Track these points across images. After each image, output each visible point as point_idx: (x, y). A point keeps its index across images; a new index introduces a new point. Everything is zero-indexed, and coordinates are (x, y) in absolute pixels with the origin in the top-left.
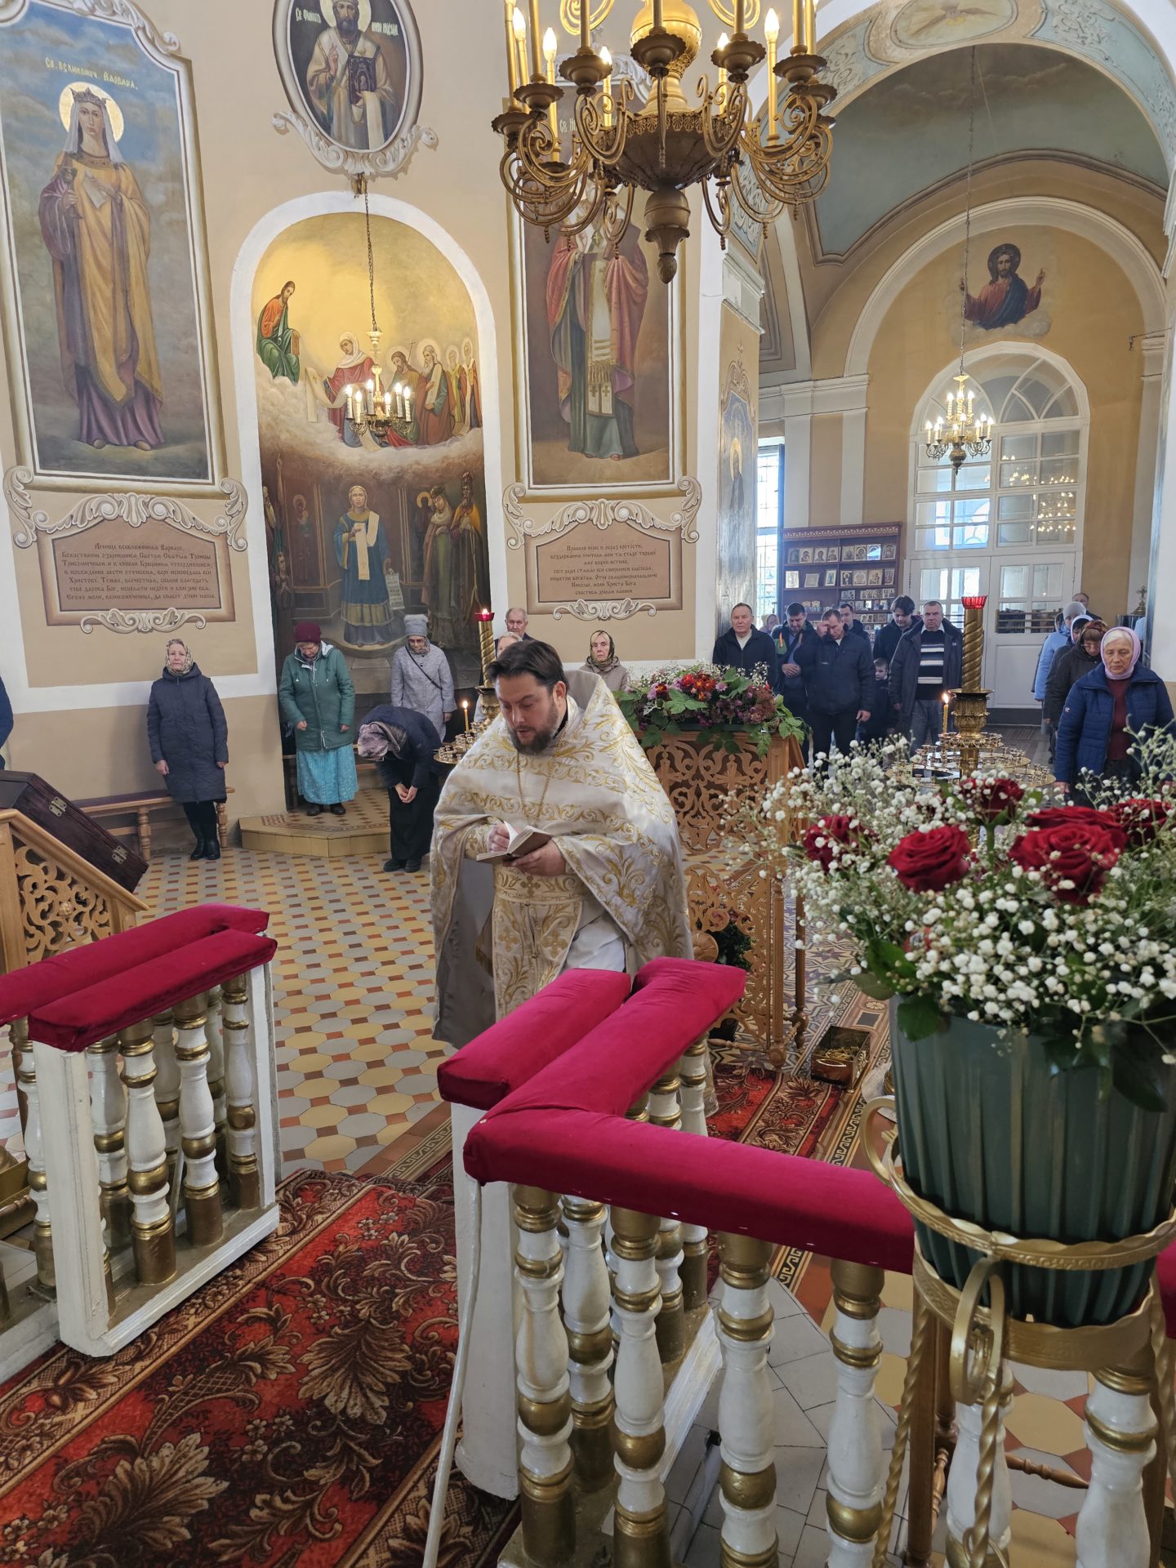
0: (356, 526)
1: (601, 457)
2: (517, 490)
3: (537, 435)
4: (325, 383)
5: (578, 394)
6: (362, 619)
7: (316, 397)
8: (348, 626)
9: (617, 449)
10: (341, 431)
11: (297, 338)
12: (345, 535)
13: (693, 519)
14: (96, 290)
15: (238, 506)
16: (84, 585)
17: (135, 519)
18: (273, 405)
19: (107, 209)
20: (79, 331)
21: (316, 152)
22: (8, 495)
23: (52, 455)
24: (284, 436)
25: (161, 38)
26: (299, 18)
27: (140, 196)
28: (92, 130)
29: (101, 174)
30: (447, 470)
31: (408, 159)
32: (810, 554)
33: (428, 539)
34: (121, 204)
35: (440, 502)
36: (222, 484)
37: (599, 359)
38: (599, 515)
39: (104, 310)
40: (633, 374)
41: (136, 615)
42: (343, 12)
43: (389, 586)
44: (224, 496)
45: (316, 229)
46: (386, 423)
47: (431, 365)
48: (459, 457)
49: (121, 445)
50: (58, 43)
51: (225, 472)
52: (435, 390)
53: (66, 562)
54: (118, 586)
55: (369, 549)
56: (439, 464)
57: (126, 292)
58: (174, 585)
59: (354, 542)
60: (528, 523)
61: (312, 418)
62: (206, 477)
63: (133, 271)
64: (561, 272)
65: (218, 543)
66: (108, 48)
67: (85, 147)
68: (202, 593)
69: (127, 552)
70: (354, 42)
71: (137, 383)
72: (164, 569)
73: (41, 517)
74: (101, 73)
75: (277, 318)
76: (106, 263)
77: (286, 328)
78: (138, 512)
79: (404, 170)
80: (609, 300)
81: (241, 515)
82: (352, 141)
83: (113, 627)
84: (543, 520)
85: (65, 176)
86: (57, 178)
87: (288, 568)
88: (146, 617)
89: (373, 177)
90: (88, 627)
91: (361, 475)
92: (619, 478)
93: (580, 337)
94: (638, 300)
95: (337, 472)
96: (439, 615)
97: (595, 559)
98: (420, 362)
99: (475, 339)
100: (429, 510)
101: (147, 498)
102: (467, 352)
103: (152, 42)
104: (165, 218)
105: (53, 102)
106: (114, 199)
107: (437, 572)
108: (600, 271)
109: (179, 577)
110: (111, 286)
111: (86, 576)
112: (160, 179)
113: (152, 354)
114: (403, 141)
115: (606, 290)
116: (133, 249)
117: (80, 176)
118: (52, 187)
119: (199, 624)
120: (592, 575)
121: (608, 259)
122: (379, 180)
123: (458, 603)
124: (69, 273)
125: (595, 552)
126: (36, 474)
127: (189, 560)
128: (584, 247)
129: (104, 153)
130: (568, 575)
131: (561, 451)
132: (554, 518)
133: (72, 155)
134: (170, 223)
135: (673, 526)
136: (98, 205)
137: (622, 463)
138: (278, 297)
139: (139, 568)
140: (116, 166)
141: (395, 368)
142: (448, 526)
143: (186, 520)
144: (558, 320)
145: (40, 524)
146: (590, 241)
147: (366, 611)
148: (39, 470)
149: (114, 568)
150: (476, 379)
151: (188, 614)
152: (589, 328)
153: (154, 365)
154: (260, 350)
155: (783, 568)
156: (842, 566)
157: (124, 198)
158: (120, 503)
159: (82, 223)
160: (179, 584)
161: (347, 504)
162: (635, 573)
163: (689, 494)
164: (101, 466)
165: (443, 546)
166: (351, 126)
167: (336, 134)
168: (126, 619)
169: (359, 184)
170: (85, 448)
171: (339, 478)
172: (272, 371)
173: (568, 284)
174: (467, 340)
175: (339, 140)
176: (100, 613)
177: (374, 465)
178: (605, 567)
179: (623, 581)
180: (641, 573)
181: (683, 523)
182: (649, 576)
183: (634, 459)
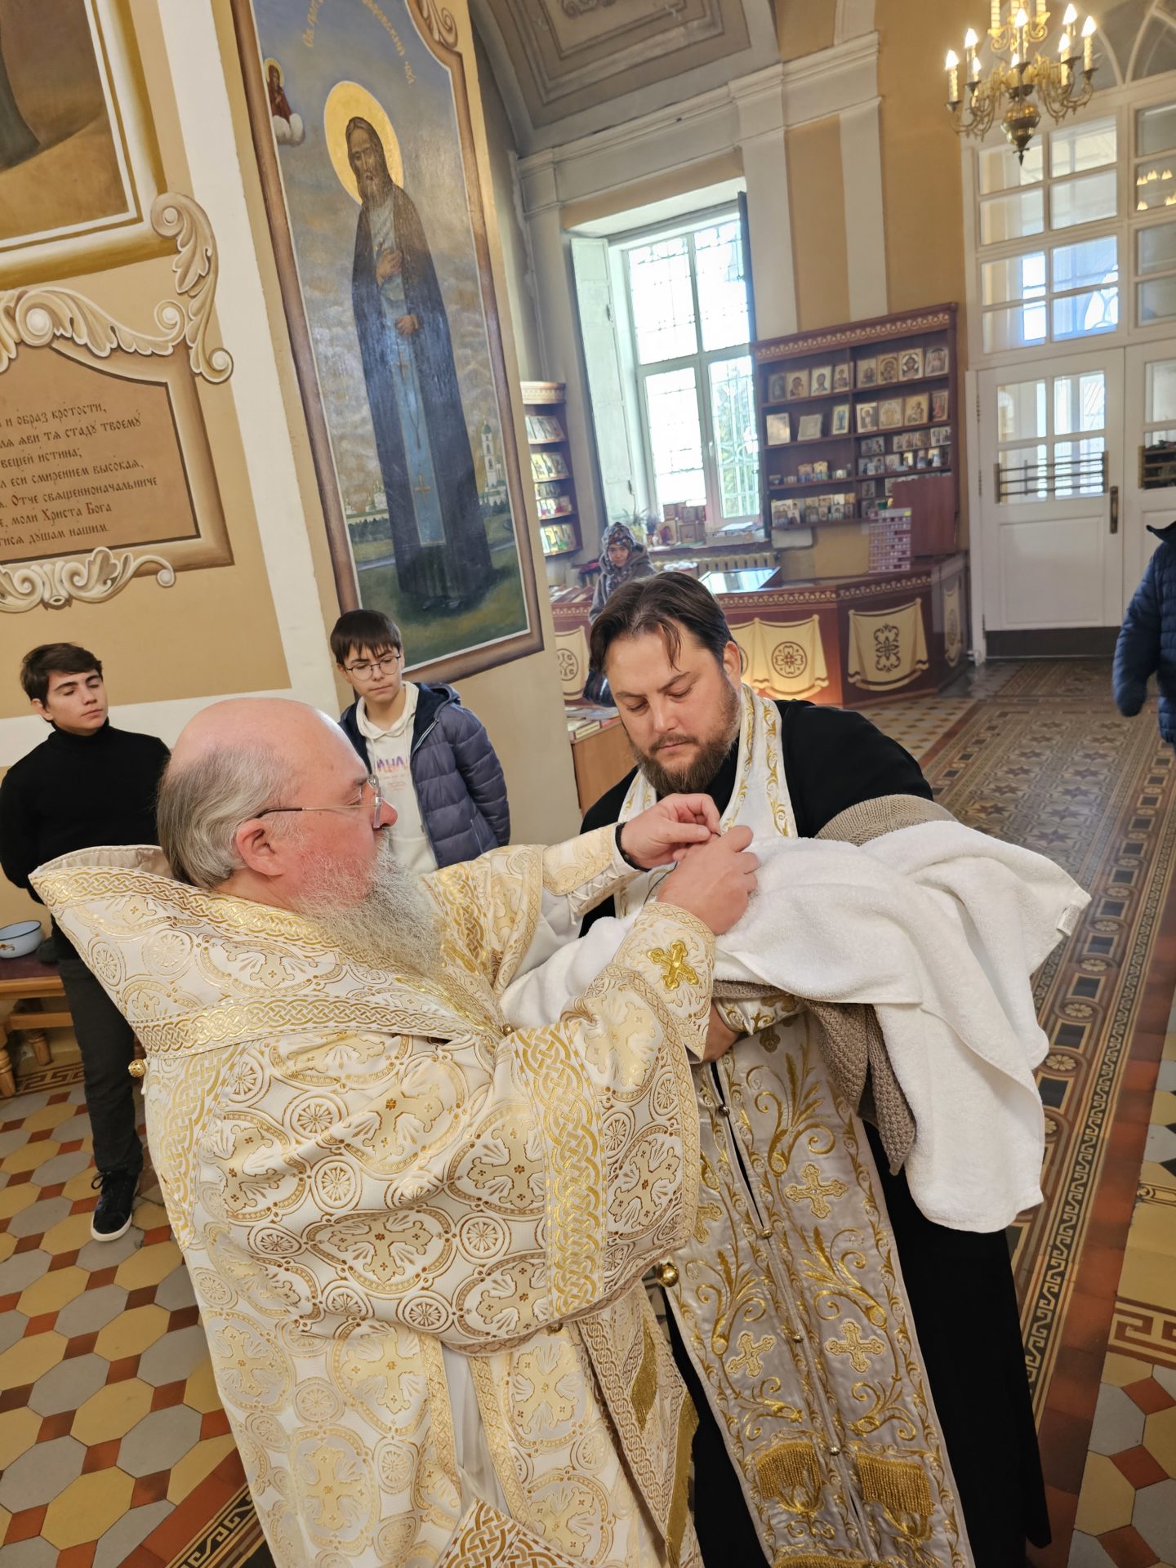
13: (209, 315)
32: (804, 382)
120: (6, 496)
135: (167, 342)
156: (858, 397)
162: (102, 480)
163: (184, 245)
178: (30, 470)
179: (80, 502)
180: (118, 477)
181: (187, 330)
182: (139, 483)
183: (31, 164)
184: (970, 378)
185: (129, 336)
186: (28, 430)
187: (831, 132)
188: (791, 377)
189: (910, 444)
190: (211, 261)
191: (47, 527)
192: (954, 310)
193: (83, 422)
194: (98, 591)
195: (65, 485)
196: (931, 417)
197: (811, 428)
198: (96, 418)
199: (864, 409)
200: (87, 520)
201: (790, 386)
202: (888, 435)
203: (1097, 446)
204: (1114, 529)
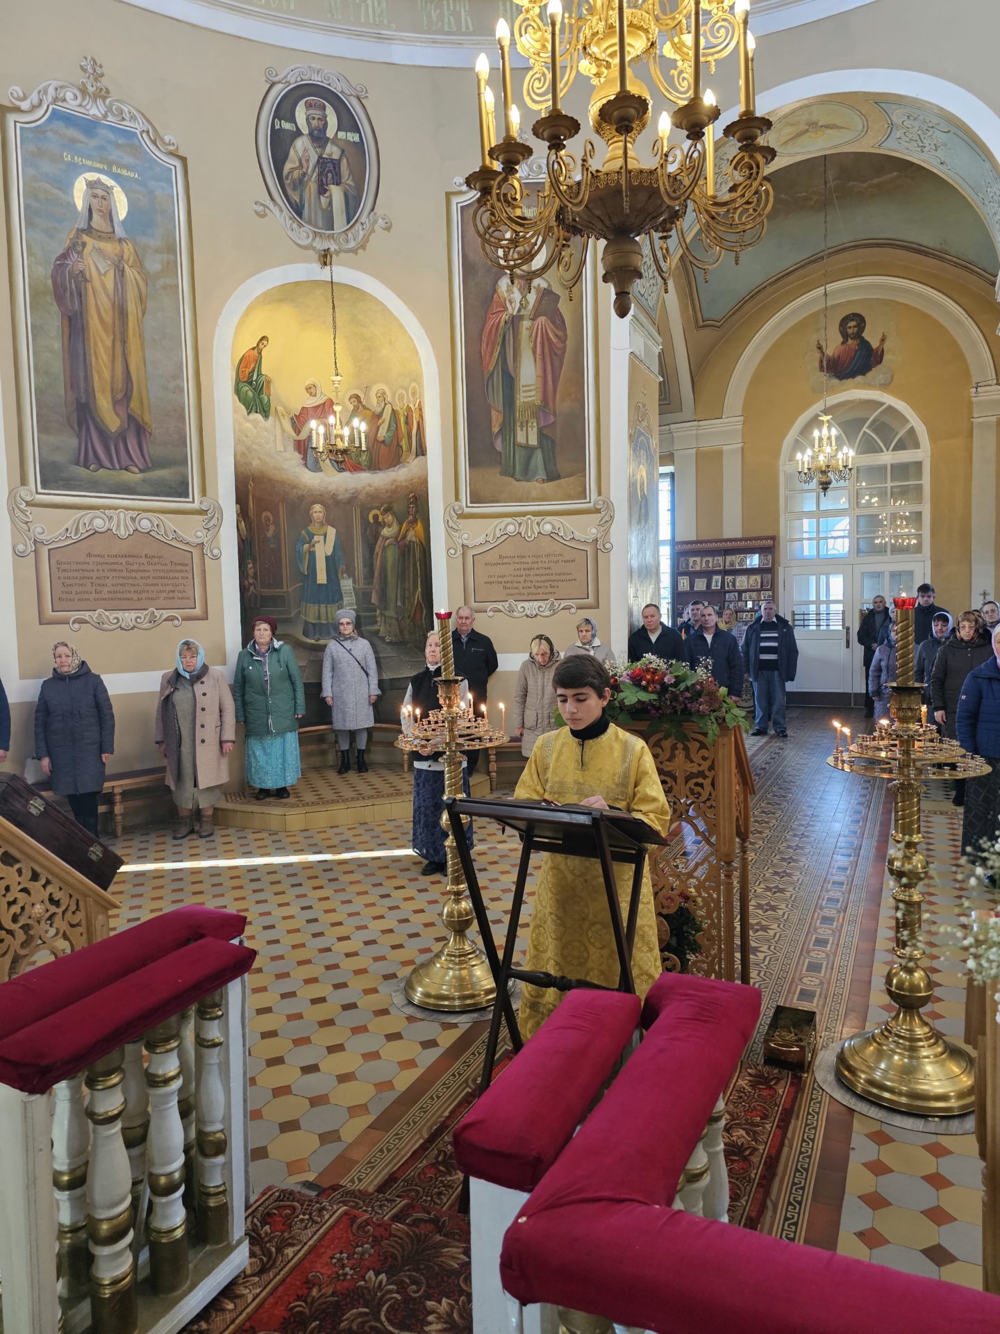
0: (316, 538)
1: (528, 481)
2: (456, 508)
3: (473, 462)
4: (292, 419)
5: (508, 428)
6: (319, 618)
7: (283, 431)
8: (306, 623)
9: (542, 474)
10: (305, 458)
11: (269, 382)
12: (306, 546)
13: (607, 532)
14: (98, 339)
15: (214, 521)
16: (74, 589)
17: (123, 532)
18: (247, 436)
19: (111, 274)
20: (81, 374)
21: (290, 233)
22: (11, 511)
23: (52, 477)
24: (255, 463)
25: (162, 140)
26: (277, 127)
27: (139, 264)
28: (100, 211)
29: (108, 247)
30: (395, 491)
31: (366, 239)
32: (699, 563)
33: (377, 549)
34: (123, 271)
35: (389, 518)
36: (201, 503)
37: (526, 400)
38: (527, 529)
39: (105, 357)
40: (555, 412)
41: (120, 614)
42: (314, 123)
43: (343, 589)
44: (202, 512)
45: (288, 294)
46: (344, 452)
47: (383, 405)
48: (406, 481)
49: (114, 469)
50: (74, 141)
51: (204, 492)
52: (386, 425)
53: (58, 568)
54: (105, 589)
55: (327, 558)
56: (387, 487)
57: (124, 342)
58: (155, 588)
59: (314, 552)
60: (466, 536)
61: (280, 448)
62: (187, 496)
63: (130, 324)
64: (494, 330)
65: (196, 552)
66: (118, 146)
67: (94, 224)
68: (180, 595)
69: (115, 560)
70: (323, 146)
71: (130, 417)
72: (147, 574)
73: (39, 530)
74: (110, 166)
75: (253, 366)
76: (108, 318)
77: (259, 374)
78: (126, 526)
79: (363, 247)
80: (534, 352)
81: (217, 529)
82: (320, 223)
83: (99, 626)
84: (478, 534)
85: (76, 247)
86: (69, 249)
87: (255, 574)
88: (128, 617)
89: (337, 253)
90: (76, 626)
91: (321, 495)
92: (543, 498)
93: (510, 383)
94: (559, 352)
95: (300, 493)
96: (387, 613)
97: (523, 566)
98: (374, 403)
99: (420, 384)
100: (379, 525)
101: (134, 514)
102: (414, 394)
103: (154, 143)
104: (161, 282)
105: (67, 187)
106: (117, 267)
107: (386, 577)
108: (527, 329)
109: (160, 581)
110: (111, 337)
111: (77, 581)
112: (157, 251)
113: (144, 395)
114: (362, 224)
115: (532, 345)
116: (132, 307)
117: (88, 248)
118: (64, 256)
119: (176, 622)
120: (522, 579)
121: (533, 319)
122: (342, 255)
123: (403, 603)
124: (75, 326)
125: (524, 560)
126: (37, 493)
127: (168, 567)
128: (513, 309)
129: (110, 230)
130: (500, 579)
131: (493, 476)
132: (488, 532)
133: (83, 231)
134: (164, 287)
135: (590, 538)
136: (103, 271)
137: (546, 485)
138: (254, 349)
139: (124, 574)
140: (120, 240)
141: (352, 407)
142: (396, 538)
143: (169, 532)
144: (491, 368)
145: (39, 536)
146: (518, 305)
147: (323, 610)
148: (40, 490)
149: (102, 574)
150: (421, 416)
151: (166, 614)
152: (518, 375)
153: (145, 401)
154: (238, 391)
155: (676, 574)
156: (725, 573)
157: (126, 266)
158: (110, 518)
159: (89, 286)
160: (160, 588)
161: (309, 520)
162: (557, 578)
163: (603, 512)
164: (94, 486)
165: (392, 555)
166: (320, 212)
167: (307, 219)
168: (111, 618)
169: (325, 258)
170: (82, 471)
171: (302, 498)
172: (247, 408)
173: (500, 340)
174: (413, 384)
175: (309, 223)
176: (88, 613)
177: (332, 487)
178: (532, 572)
179: (548, 584)
180: (563, 577)
181: (599, 536)
182: (570, 580)
183: (556, 482)
184: (781, 570)
185: (577, 535)
186: (535, 560)
187: (718, 455)
188: (692, 560)
189: (751, 597)
190: (612, 518)
191: (533, 590)
192: (774, 538)
193: (556, 559)
194: (547, 613)
195: (544, 578)
196: (762, 586)
197: (700, 585)
198: (561, 558)
199: (729, 578)
200: (549, 590)
201: (691, 564)
202: (740, 592)
203: (840, 607)
204: (848, 646)
